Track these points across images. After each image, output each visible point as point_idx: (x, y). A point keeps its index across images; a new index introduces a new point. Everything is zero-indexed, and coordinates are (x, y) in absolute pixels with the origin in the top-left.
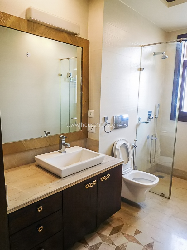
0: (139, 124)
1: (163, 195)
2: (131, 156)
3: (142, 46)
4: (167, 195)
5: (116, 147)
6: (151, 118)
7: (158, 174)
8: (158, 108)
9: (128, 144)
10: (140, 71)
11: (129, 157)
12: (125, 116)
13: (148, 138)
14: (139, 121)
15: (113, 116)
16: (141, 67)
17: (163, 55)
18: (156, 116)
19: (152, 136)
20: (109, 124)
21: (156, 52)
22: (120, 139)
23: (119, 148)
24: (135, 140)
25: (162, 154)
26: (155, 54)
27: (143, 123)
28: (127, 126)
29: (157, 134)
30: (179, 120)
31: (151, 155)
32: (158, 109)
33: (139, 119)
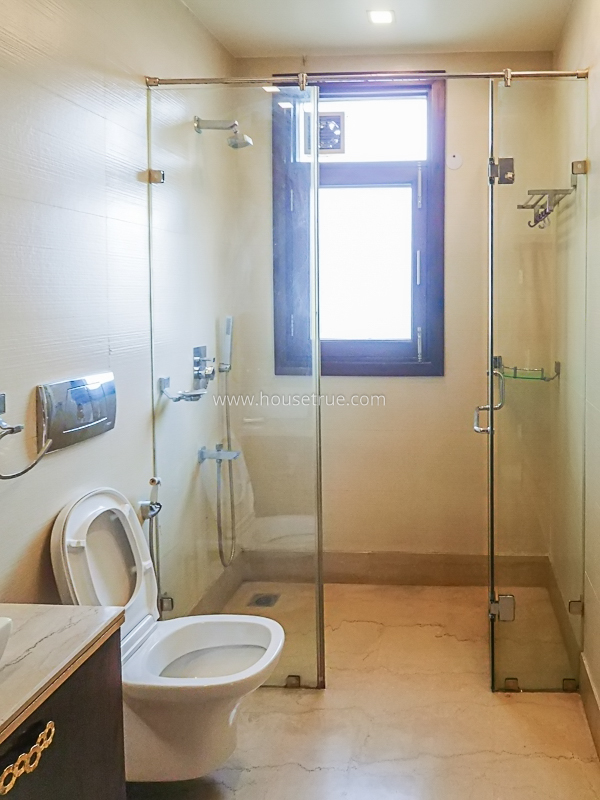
0: (163, 408)
1: (294, 681)
2: (146, 560)
3: (151, 82)
4: (310, 676)
5: (68, 540)
6: (208, 377)
7: (251, 595)
8: (227, 333)
9: (126, 510)
10: (150, 182)
11: (133, 569)
12: (95, 381)
13: (202, 458)
14: (162, 392)
15: (38, 390)
16: (154, 168)
17: (231, 131)
18: (223, 367)
19: (219, 447)
20: (19, 429)
21: (202, 119)
22: (83, 491)
23: (83, 543)
24: (153, 481)
25: (263, 509)
26: (200, 125)
27: (179, 399)
28: (112, 427)
29: (233, 437)
30: (324, 373)
31: (219, 528)
32: (230, 336)
33: (163, 384)
